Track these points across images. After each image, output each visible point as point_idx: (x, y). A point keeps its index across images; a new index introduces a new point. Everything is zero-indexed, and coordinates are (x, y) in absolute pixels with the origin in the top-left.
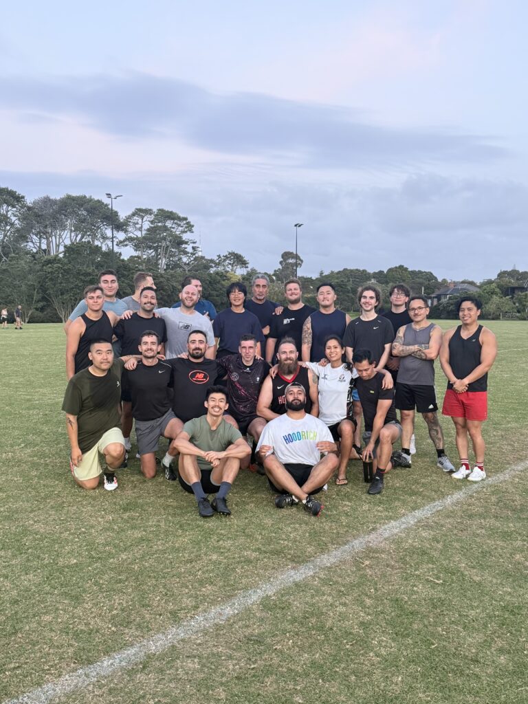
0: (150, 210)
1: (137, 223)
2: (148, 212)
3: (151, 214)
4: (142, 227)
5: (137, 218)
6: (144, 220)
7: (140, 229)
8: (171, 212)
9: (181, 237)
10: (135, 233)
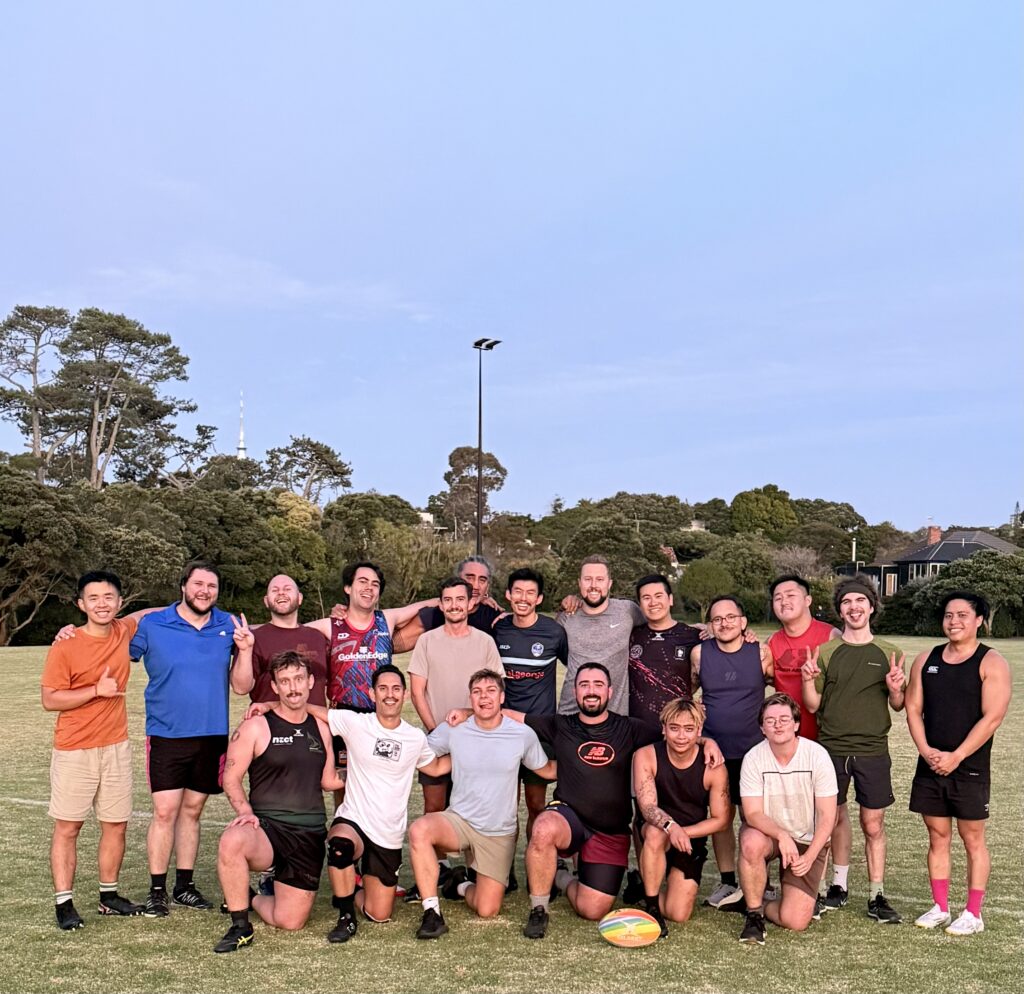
0: (60, 312)
1: (23, 351)
2: (54, 317)
3: (62, 324)
4: (35, 361)
5: (21, 336)
6: (42, 341)
7: (32, 369)
8: (120, 320)
9: (150, 393)
10: (16, 377)
